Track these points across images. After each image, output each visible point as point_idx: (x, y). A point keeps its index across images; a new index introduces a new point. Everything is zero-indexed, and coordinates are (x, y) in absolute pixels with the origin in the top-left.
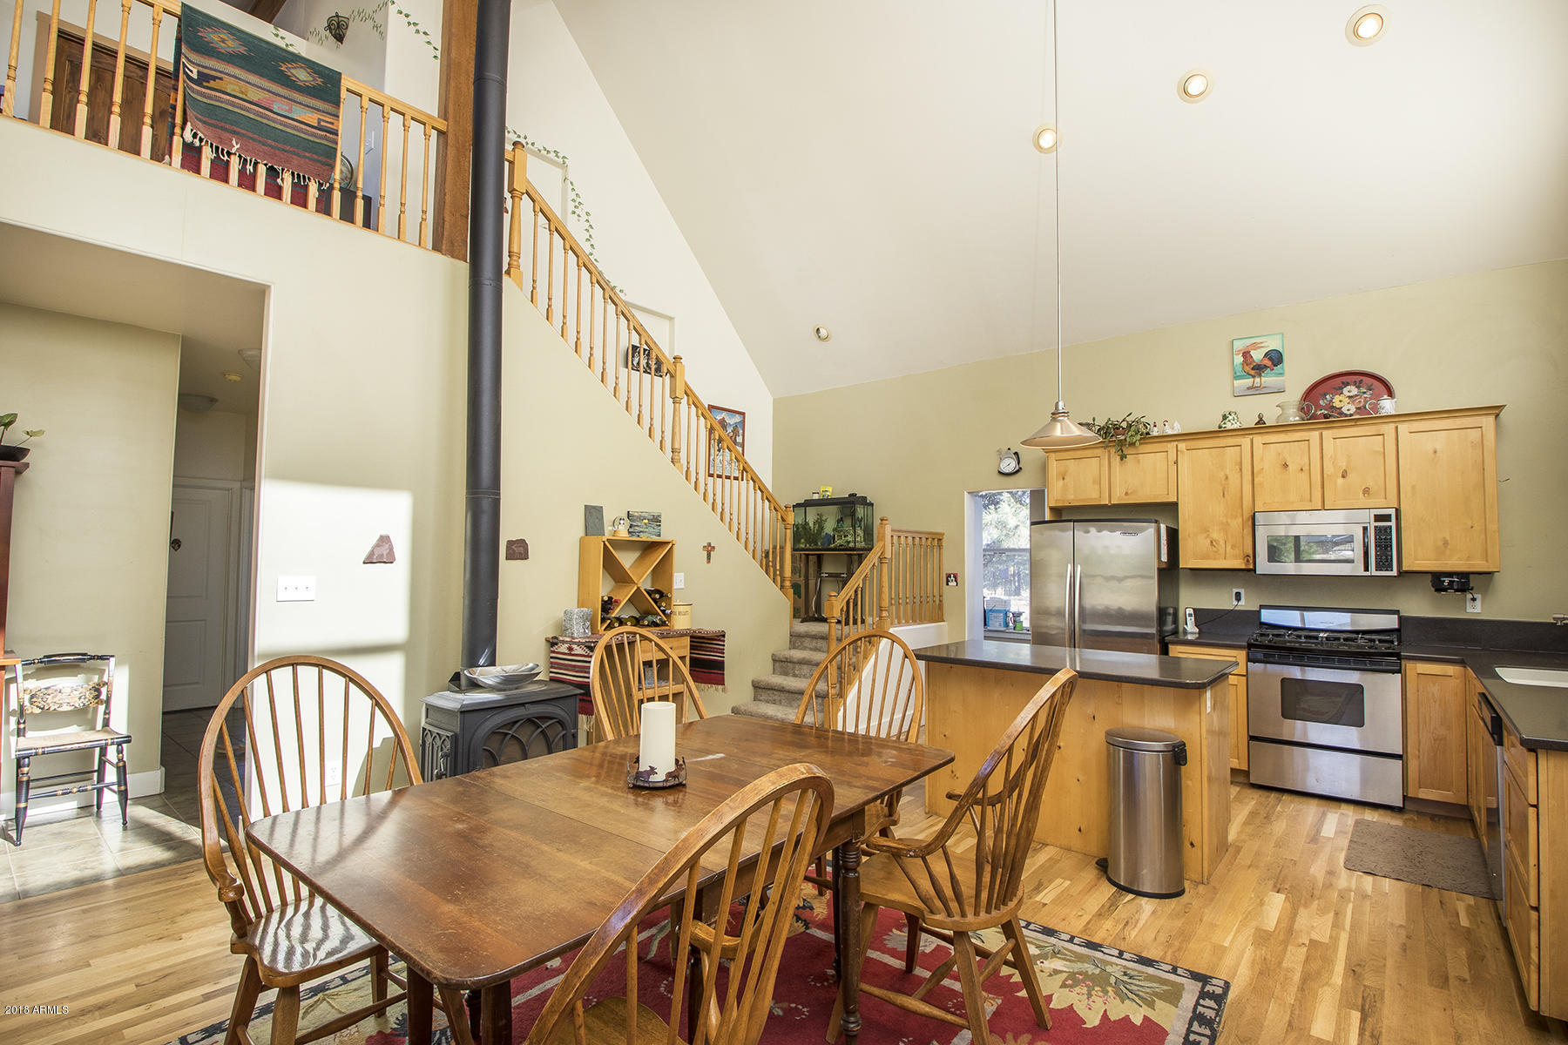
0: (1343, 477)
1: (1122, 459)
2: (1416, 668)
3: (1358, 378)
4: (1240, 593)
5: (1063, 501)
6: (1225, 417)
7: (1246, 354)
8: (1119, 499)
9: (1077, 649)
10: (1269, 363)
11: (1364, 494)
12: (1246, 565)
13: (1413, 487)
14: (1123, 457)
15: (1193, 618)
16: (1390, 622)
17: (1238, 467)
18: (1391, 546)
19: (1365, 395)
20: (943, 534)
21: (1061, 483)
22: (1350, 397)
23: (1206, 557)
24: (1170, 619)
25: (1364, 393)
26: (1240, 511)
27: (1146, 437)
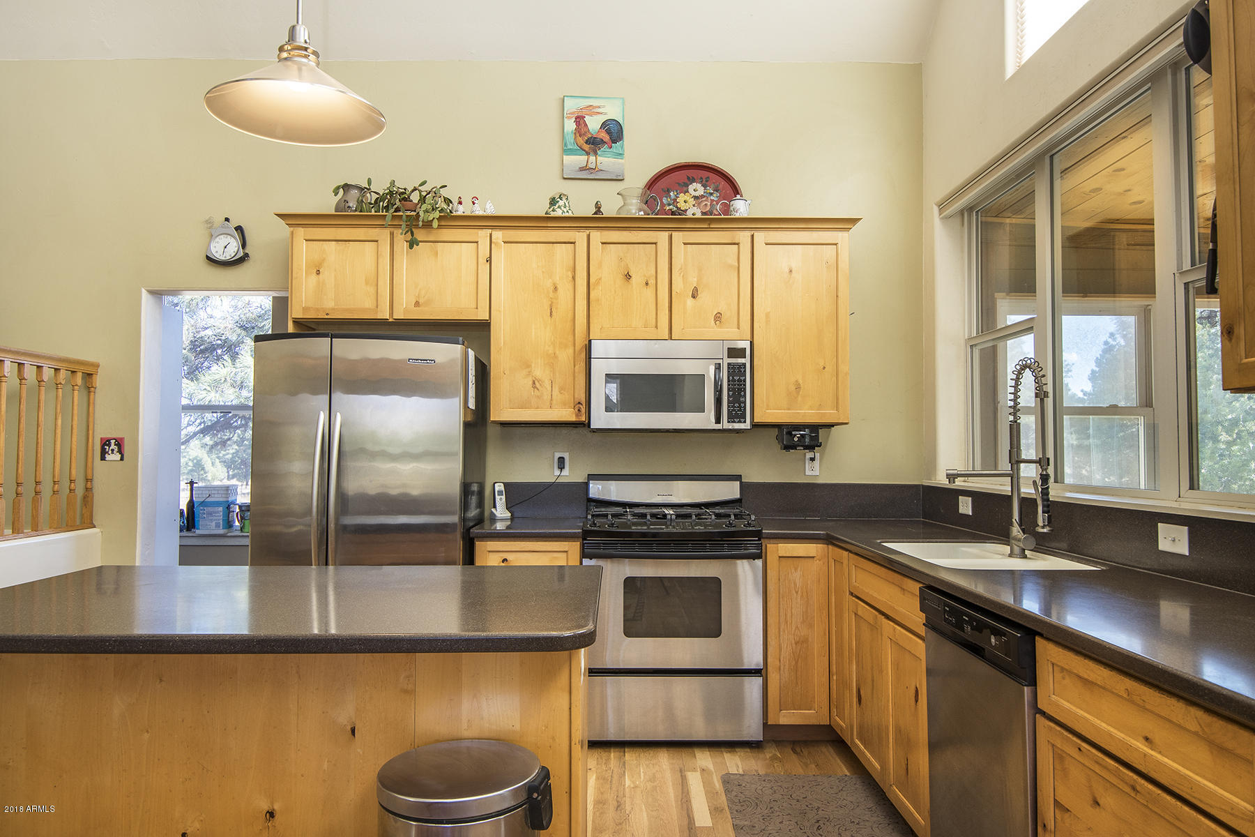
0: (694, 297)
1: (411, 247)
2: (778, 549)
3: (705, 174)
4: (563, 458)
5: (317, 310)
6: (553, 202)
7: (580, 120)
8: (406, 310)
9: (331, 568)
10: (606, 138)
11: (715, 321)
12: (577, 415)
13: (767, 315)
14: (412, 243)
15: (504, 497)
16: (730, 491)
17: (570, 275)
18: (745, 389)
19: (712, 198)
20: (98, 366)
21: (313, 278)
22: (696, 198)
23: (523, 406)
24: (474, 500)
25: (711, 194)
26: (571, 338)
27: (448, 219)
